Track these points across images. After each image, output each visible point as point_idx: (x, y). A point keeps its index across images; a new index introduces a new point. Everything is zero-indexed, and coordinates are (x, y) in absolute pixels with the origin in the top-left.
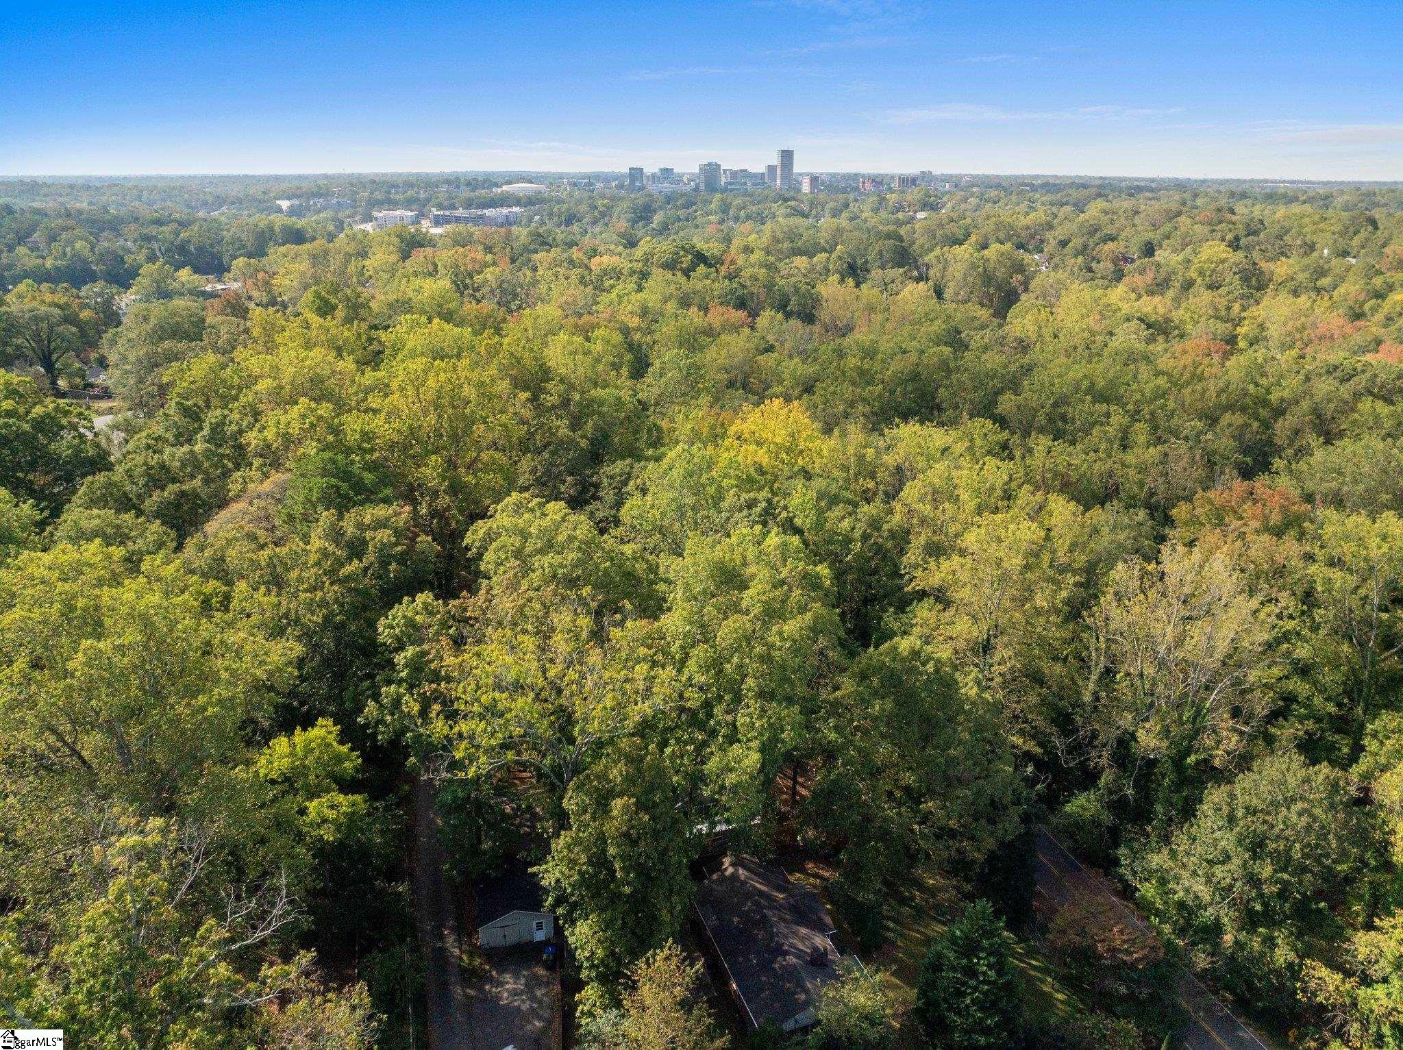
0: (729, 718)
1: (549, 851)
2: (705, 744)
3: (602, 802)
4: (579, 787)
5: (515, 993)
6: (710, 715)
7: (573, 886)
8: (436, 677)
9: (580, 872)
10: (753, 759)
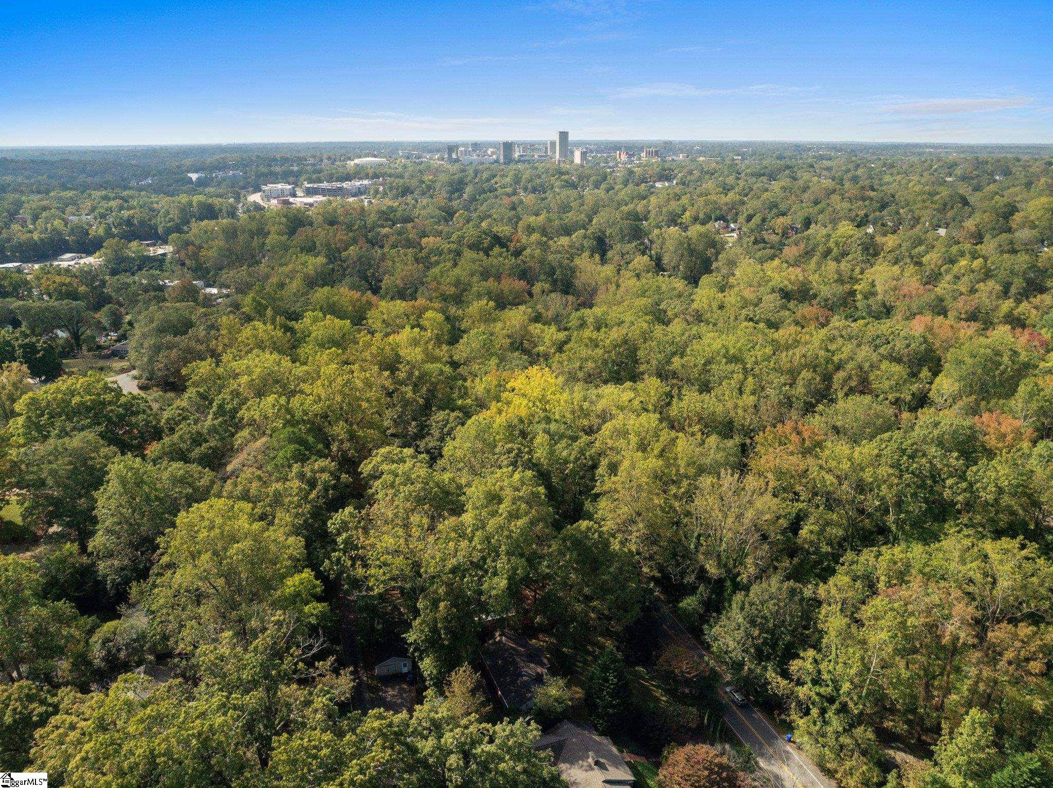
0: (493, 564)
1: (411, 627)
2: (483, 576)
3: (435, 604)
4: (425, 597)
5: (394, 696)
6: (485, 563)
7: (422, 641)
8: (356, 548)
9: (426, 636)
10: (504, 583)
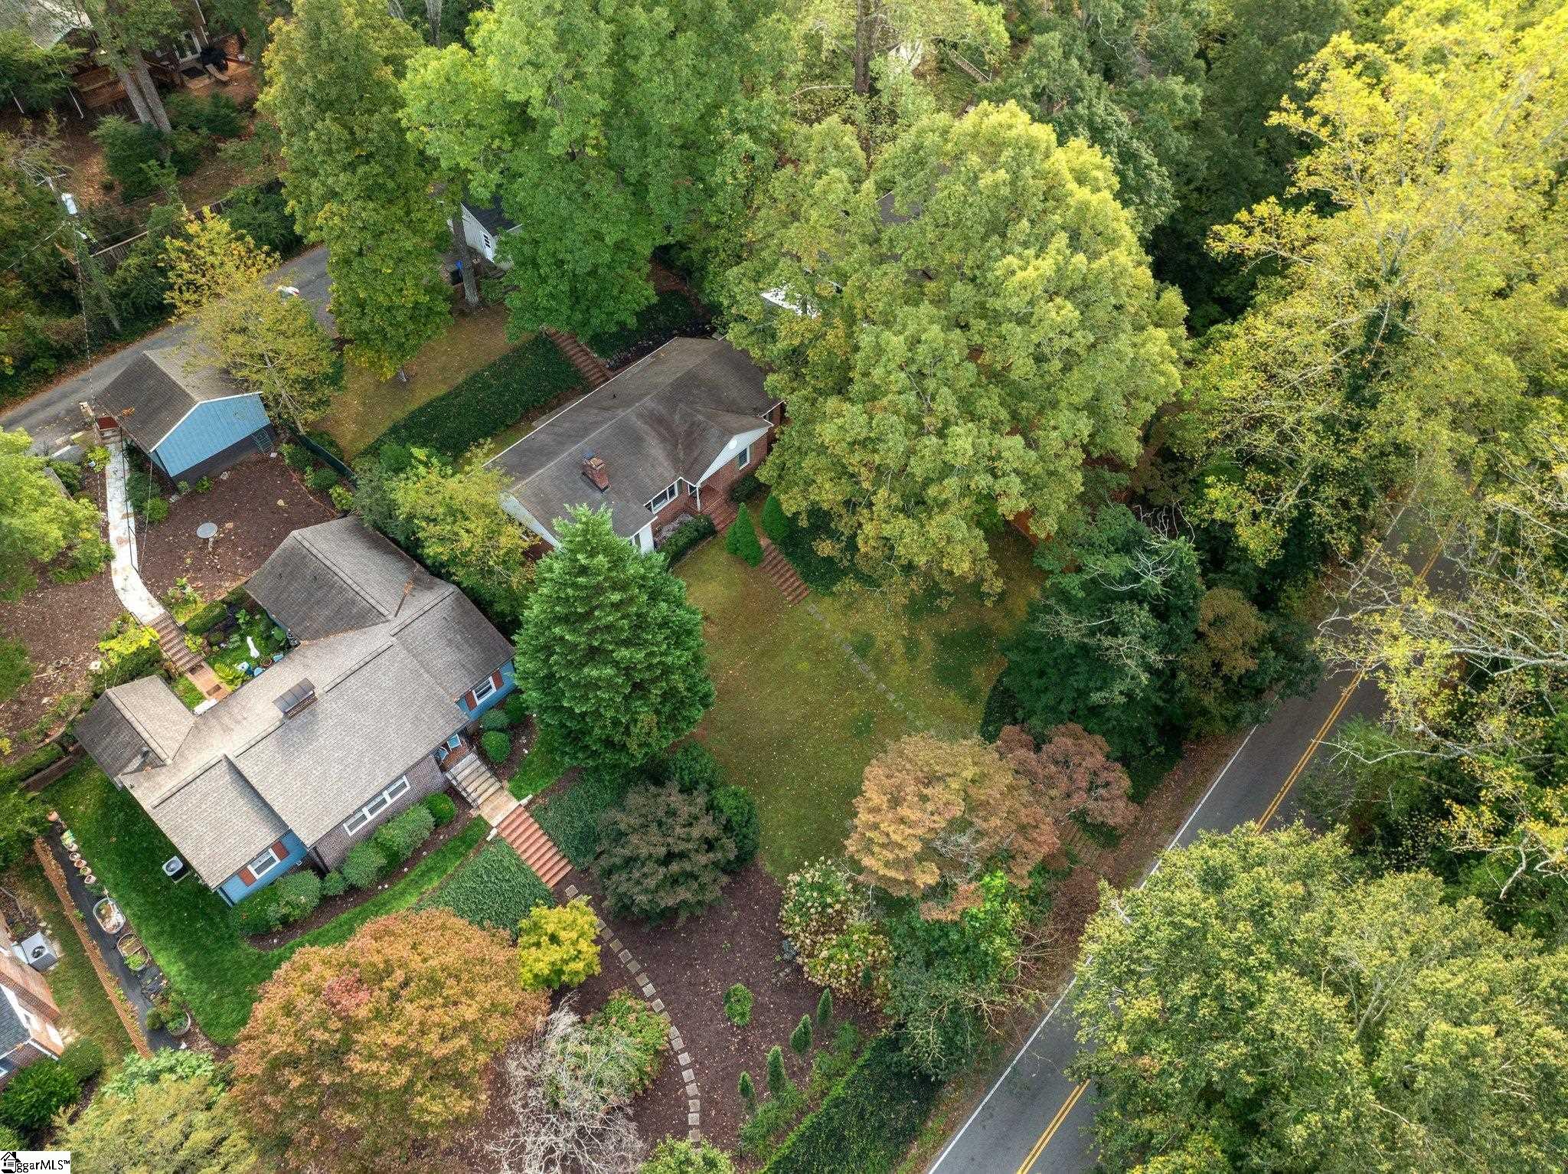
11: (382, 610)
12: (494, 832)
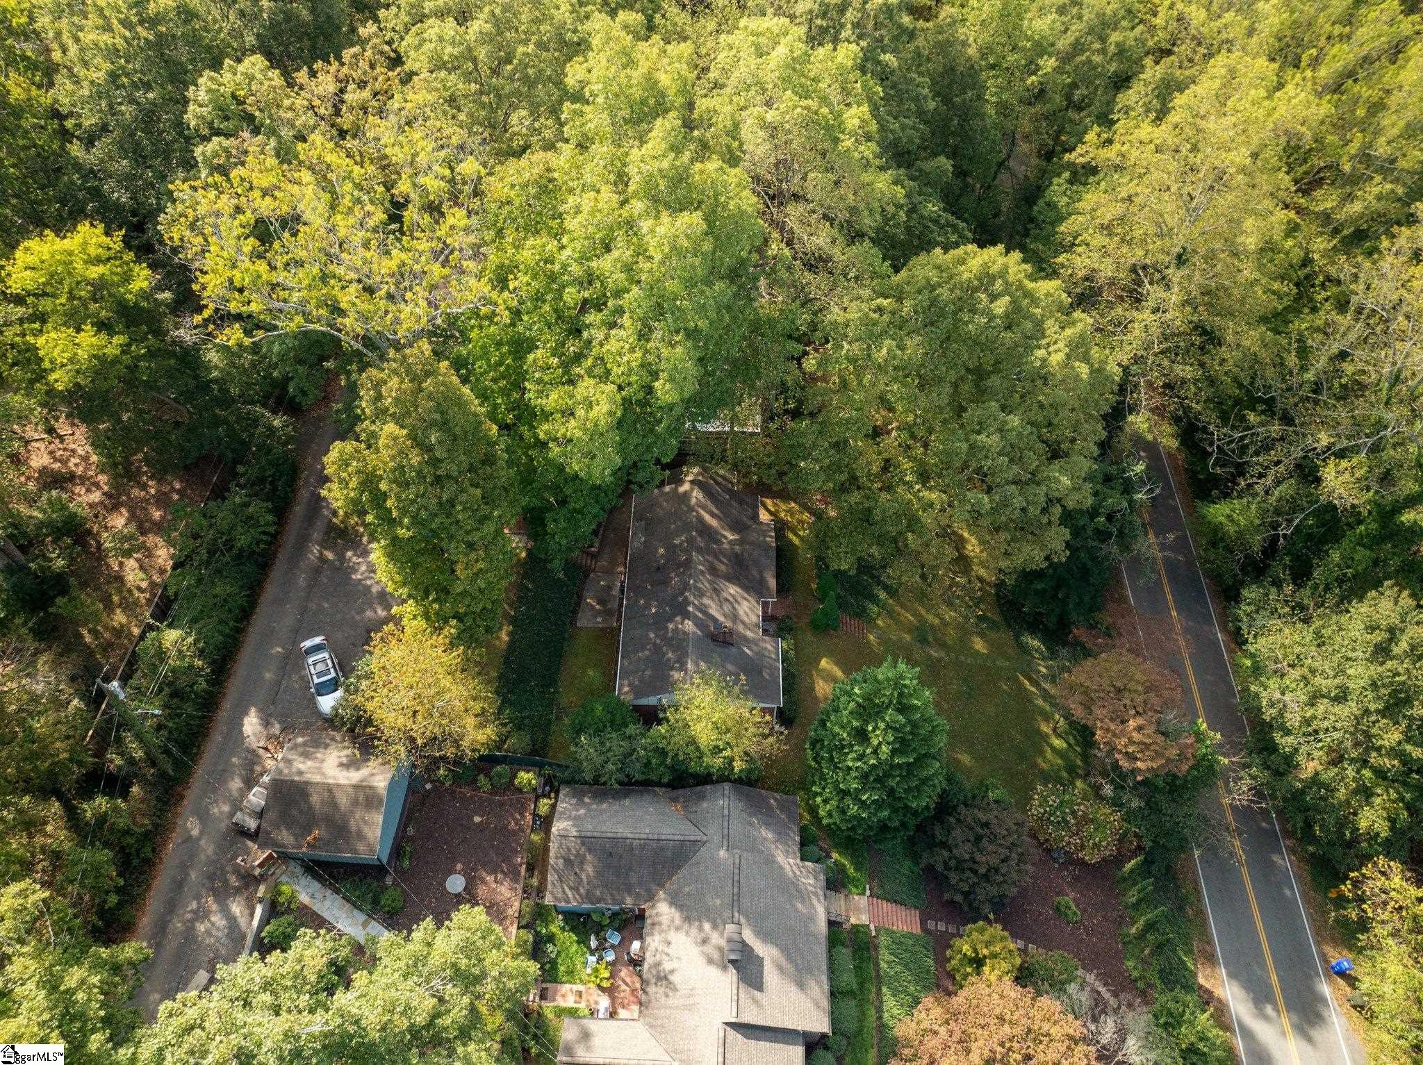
11: (692, 838)
12: (872, 927)
